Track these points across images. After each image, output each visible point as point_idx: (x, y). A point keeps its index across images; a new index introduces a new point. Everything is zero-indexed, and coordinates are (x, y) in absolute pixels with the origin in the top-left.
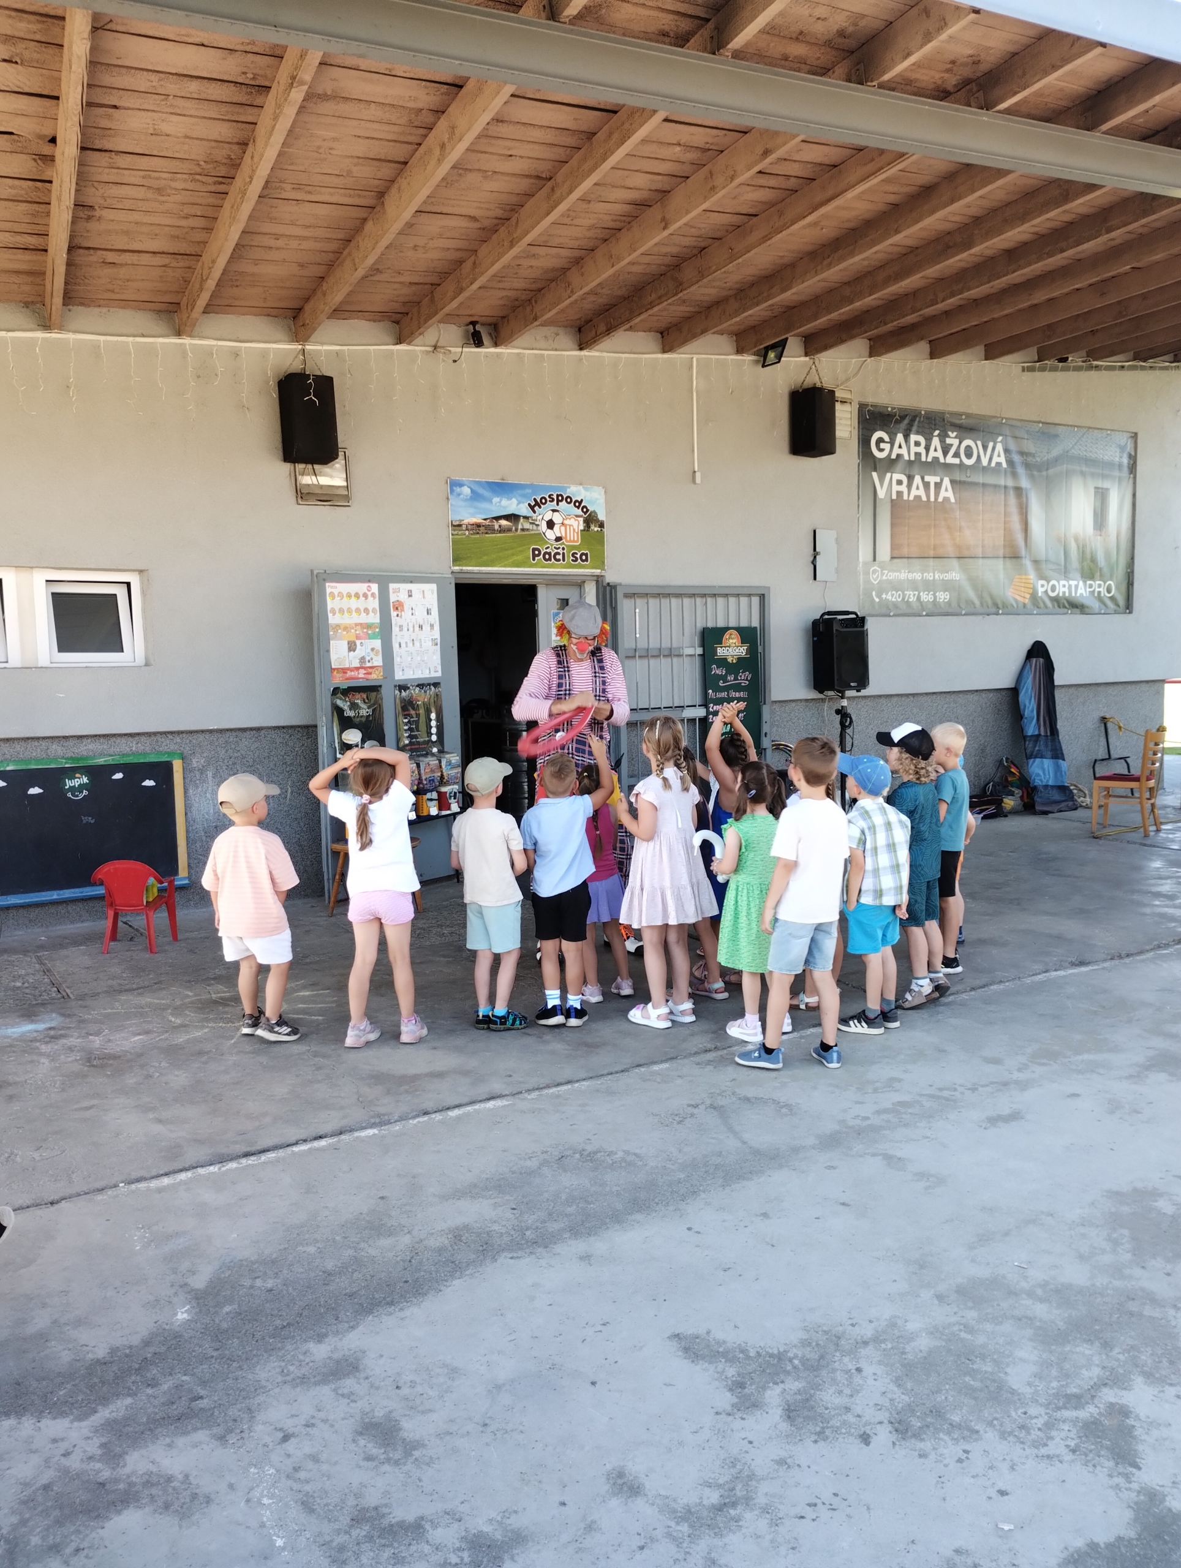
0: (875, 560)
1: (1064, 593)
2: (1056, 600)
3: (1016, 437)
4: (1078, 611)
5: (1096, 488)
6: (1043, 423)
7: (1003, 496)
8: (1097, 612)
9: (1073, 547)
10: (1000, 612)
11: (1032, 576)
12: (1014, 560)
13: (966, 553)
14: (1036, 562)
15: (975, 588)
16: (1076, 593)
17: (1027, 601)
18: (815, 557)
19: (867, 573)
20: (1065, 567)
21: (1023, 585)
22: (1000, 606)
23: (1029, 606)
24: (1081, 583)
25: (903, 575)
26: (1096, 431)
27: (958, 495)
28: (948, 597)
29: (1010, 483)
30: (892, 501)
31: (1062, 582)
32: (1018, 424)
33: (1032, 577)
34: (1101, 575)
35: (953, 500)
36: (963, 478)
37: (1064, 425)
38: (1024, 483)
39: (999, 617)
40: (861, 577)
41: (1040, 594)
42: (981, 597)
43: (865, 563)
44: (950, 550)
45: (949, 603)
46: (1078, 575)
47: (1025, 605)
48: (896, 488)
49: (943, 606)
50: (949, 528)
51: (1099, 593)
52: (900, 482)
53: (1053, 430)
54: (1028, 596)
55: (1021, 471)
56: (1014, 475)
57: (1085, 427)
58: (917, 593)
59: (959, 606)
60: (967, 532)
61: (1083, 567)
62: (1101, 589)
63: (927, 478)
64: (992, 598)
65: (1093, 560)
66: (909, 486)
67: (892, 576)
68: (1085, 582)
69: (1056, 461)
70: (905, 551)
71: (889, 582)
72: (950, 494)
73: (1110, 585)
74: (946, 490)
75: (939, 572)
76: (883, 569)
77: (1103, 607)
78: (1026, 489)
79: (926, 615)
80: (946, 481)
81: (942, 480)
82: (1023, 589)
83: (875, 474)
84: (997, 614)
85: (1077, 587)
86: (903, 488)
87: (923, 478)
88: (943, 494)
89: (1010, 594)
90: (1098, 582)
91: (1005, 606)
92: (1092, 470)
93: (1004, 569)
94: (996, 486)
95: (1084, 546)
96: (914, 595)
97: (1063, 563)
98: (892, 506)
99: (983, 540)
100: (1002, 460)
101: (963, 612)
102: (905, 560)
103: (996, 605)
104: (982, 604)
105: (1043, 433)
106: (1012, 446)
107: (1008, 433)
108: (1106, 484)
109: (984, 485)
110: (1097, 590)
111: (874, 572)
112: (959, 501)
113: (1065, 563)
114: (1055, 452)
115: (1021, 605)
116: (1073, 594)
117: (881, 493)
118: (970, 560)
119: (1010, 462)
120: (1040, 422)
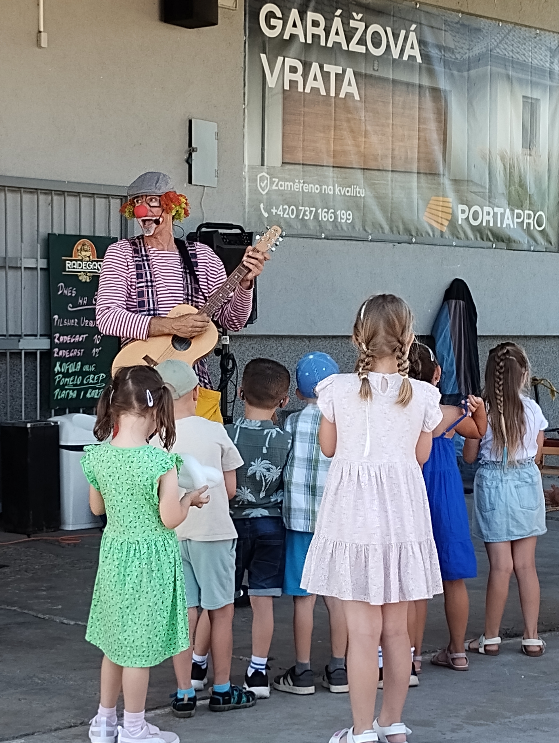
0: (263, 165)
1: (488, 222)
2: (478, 230)
3: (432, 27)
4: (503, 245)
5: (524, 97)
6: (463, 13)
7: (417, 98)
8: (525, 247)
9: (499, 166)
10: (414, 240)
11: (451, 198)
12: (430, 177)
13: (372, 165)
14: (456, 182)
15: (383, 208)
16: (502, 224)
17: (445, 229)
18: (190, 155)
19: (253, 180)
20: (490, 191)
21: (440, 208)
22: (414, 234)
23: (447, 235)
24: (508, 210)
25: (297, 187)
26: (523, 29)
27: (363, 92)
28: (351, 217)
29: (426, 82)
30: (284, 91)
31: (486, 209)
32: (434, 11)
33: (450, 200)
34: (530, 203)
35: (357, 98)
36: (370, 72)
37: (488, 18)
38: (443, 84)
39: (412, 246)
40: (247, 184)
41: (460, 222)
42: (391, 222)
43: (251, 167)
44: (354, 160)
45: (352, 225)
46: (505, 202)
47: (442, 234)
48: (288, 76)
49: (345, 228)
50: (352, 131)
51: (529, 224)
52: (293, 70)
53: (475, 23)
54: (446, 223)
55: (439, 68)
56: (431, 73)
57: (511, 23)
58: (314, 209)
59: (365, 230)
60: (374, 139)
61: (510, 193)
62: (531, 221)
63: (326, 68)
64: (404, 223)
65: (522, 185)
66: (305, 76)
67: (285, 186)
68: (512, 211)
69: (479, 59)
70: (299, 157)
71: (281, 193)
72: (354, 89)
73: (540, 216)
74: (349, 84)
75: (340, 185)
76: (272, 176)
77: (532, 242)
78: (445, 91)
79: (324, 238)
80: (350, 73)
81: (344, 71)
82: (440, 214)
83: (263, 56)
84: (410, 243)
85: (503, 215)
86: (298, 77)
87: (321, 67)
88: (345, 89)
89: (425, 219)
90: (527, 212)
91: (419, 233)
92: (520, 75)
93: (418, 188)
94: (408, 84)
95: (512, 167)
96: (311, 212)
97: (487, 187)
98: (284, 99)
99: (393, 150)
100: (416, 52)
101: (370, 238)
102: (300, 167)
103: (408, 232)
104: (391, 229)
105: (463, 25)
106: (429, 38)
107: (423, 22)
108: (536, 94)
109: (394, 81)
110: (526, 221)
111: (262, 179)
112: (364, 99)
113: (490, 186)
114: (477, 50)
115: (438, 234)
116: (499, 225)
117: (271, 81)
118: (377, 173)
119: (425, 56)
120: (459, 11)
